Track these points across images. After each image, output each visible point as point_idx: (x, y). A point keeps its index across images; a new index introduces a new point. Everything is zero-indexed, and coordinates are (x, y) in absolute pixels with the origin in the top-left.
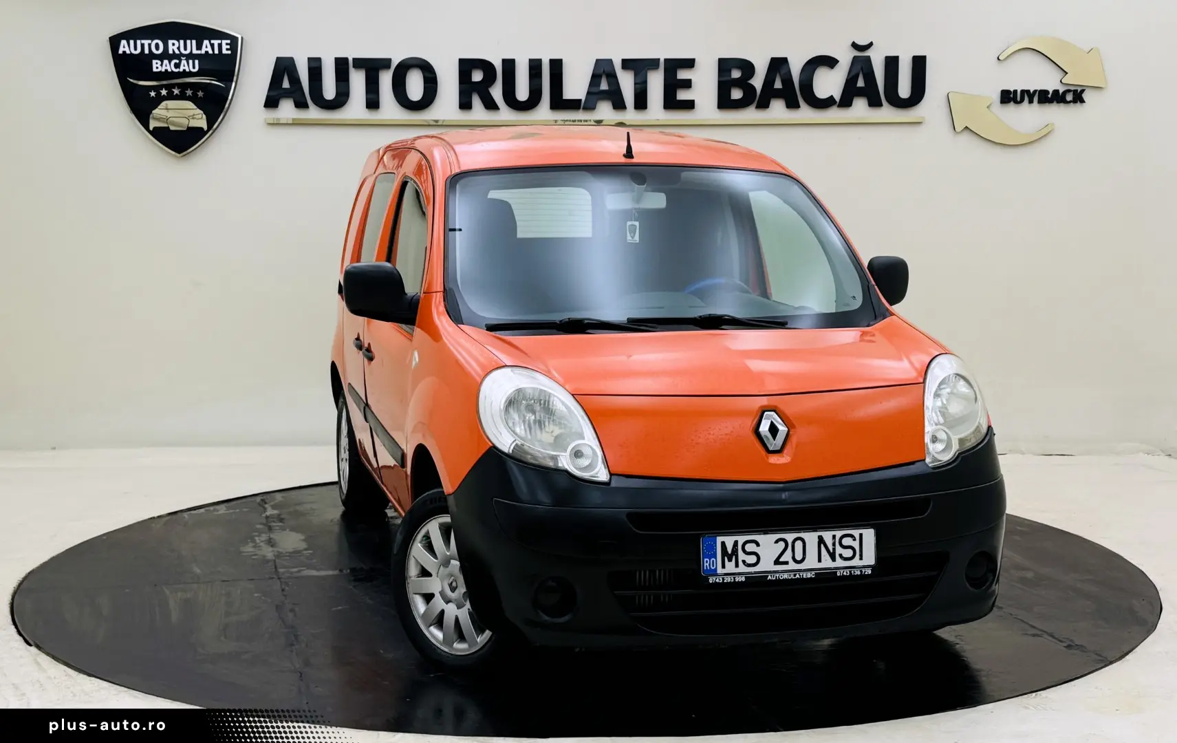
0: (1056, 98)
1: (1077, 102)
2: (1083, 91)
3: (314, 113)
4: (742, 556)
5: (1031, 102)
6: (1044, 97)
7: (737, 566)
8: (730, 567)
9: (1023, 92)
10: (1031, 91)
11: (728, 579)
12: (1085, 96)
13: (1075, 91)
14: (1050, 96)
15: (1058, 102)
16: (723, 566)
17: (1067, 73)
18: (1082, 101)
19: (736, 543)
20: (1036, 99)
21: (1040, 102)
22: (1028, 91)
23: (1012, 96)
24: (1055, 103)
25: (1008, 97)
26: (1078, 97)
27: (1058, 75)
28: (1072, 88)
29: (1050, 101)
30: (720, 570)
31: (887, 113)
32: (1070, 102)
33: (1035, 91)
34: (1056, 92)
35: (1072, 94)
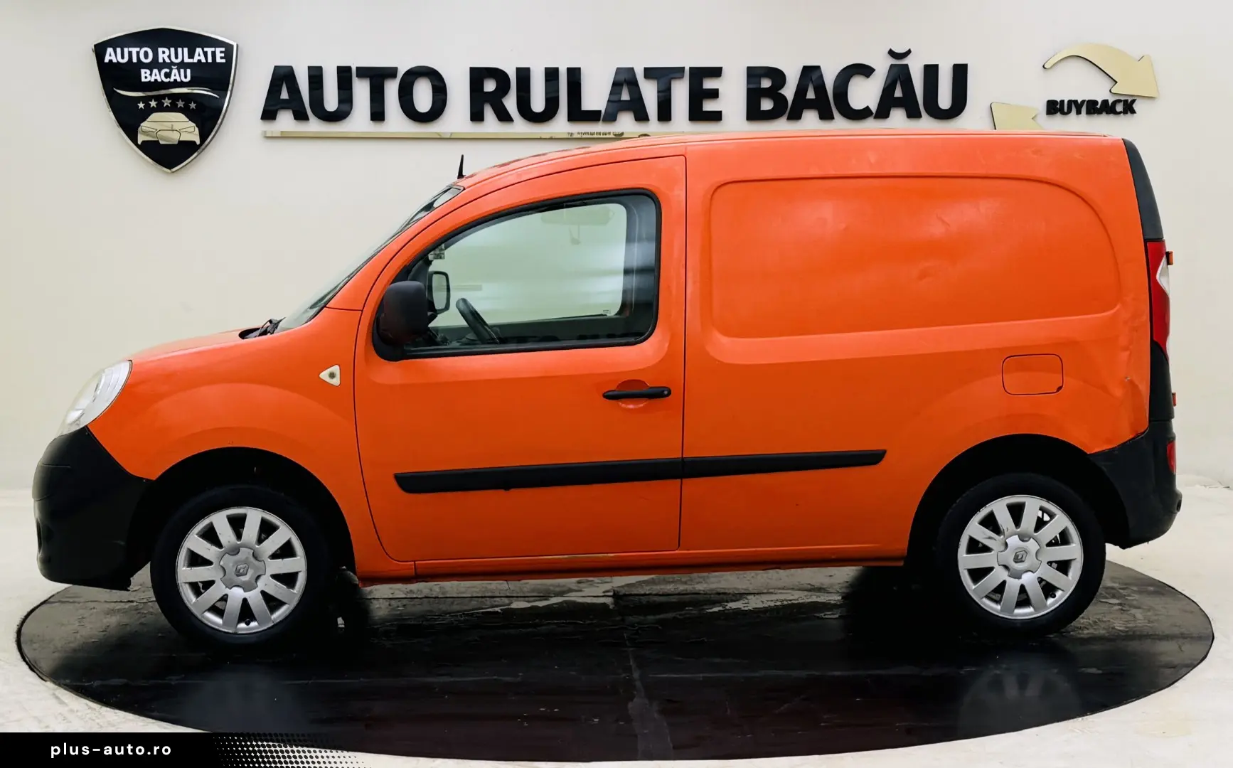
1: (1127, 113)
2: (1133, 101)
3: (314, 125)
5: (1079, 112)
6: (1093, 108)
9: (1070, 102)
10: (1079, 102)
12: (1135, 106)
13: (1126, 101)
14: (1098, 106)
15: (1108, 113)
17: (1116, 82)
18: (1133, 112)
20: (1084, 110)
21: (1088, 113)
22: (1075, 102)
23: (1058, 106)
24: (1104, 114)
25: (1054, 108)
26: (1129, 108)
27: (1107, 84)
28: (1122, 98)
29: (1099, 112)
31: (926, 124)
32: (1120, 113)
33: (1083, 102)
34: (1105, 102)
35: (1122, 103)
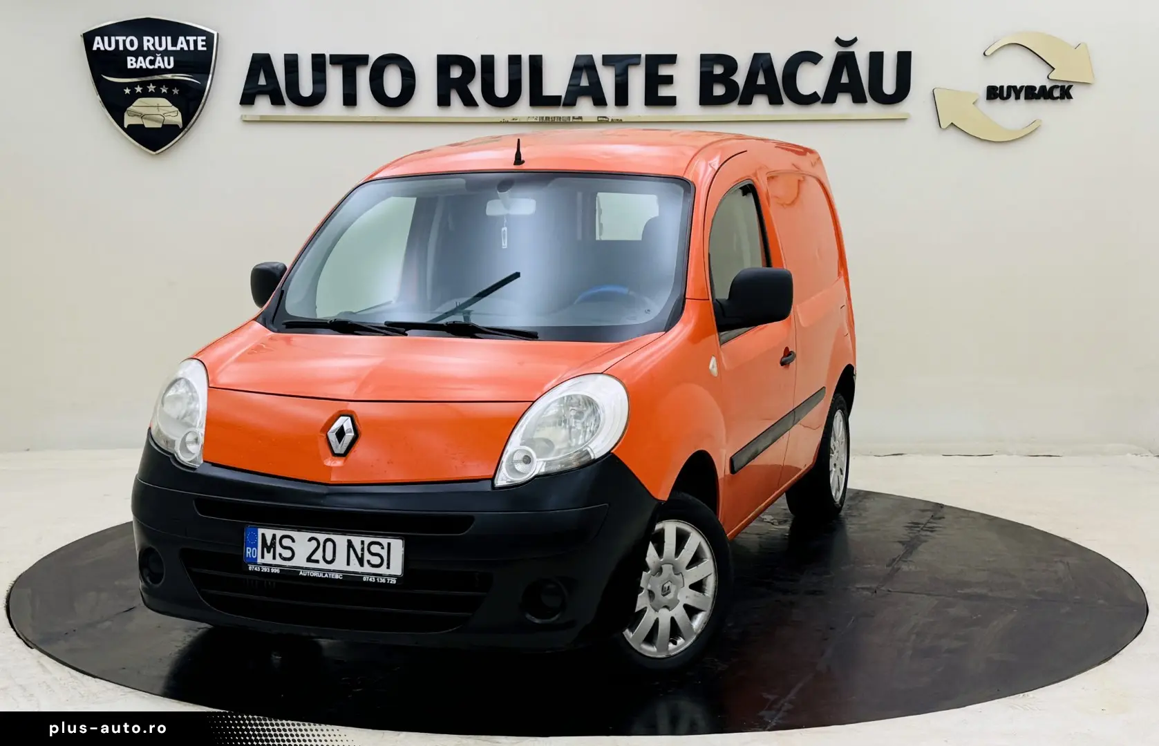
0: (1044, 94)
1: (1064, 98)
2: (1070, 87)
3: (290, 110)
4: (279, 549)
5: (1017, 98)
6: (1032, 93)
7: (274, 558)
8: (268, 558)
9: (1009, 88)
10: (1018, 88)
11: (265, 569)
12: (1072, 92)
13: (1062, 87)
14: (1036, 92)
15: (1045, 98)
16: (263, 557)
17: (1054, 69)
18: (1070, 97)
19: (274, 536)
20: (1022, 95)
21: (1027, 98)
22: (1014, 87)
23: (998, 92)
24: (1042, 99)
25: (994, 93)
26: (1066, 93)
27: (1045, 71)
28: (1060, 85)
29: (1037, 97)
30: (260, 561)
31: (871, 109)
32: (1057, 98)
33: (1022, 87)
34: (1043, 88)
35: (1059, 89)
